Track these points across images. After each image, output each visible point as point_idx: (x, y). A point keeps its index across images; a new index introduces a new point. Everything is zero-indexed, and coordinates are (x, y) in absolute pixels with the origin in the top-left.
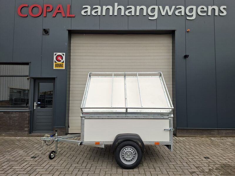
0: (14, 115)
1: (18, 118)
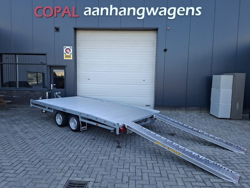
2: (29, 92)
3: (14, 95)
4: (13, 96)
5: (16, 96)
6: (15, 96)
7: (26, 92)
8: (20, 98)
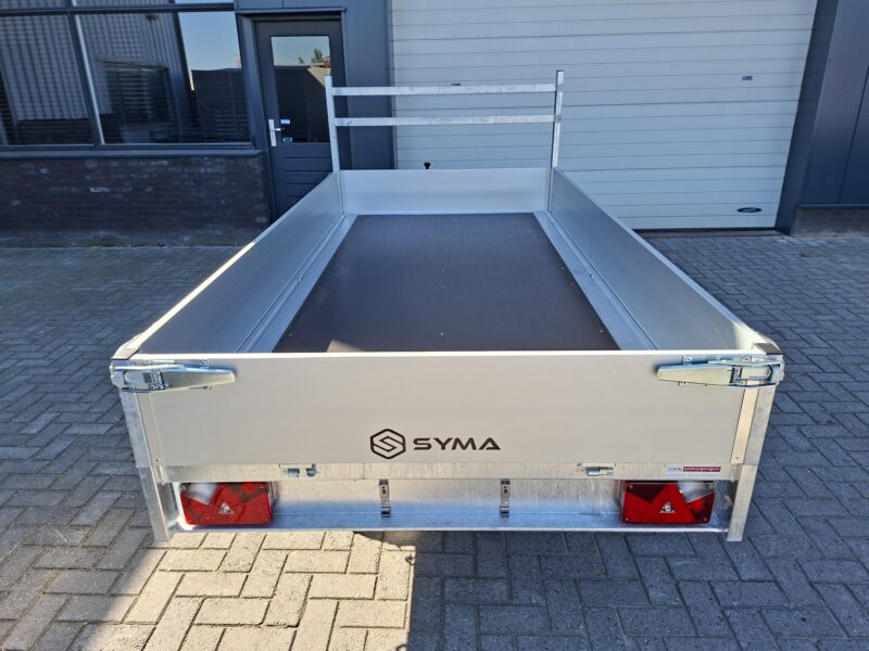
0: (209, 170)
1: (224, 180)
2: (165, 162)
3: (96, 185)
4: (92, 190)
5: (106, 190)
6: (99, 190)
7: (153, 163)
8: (125, 194)
